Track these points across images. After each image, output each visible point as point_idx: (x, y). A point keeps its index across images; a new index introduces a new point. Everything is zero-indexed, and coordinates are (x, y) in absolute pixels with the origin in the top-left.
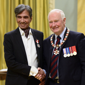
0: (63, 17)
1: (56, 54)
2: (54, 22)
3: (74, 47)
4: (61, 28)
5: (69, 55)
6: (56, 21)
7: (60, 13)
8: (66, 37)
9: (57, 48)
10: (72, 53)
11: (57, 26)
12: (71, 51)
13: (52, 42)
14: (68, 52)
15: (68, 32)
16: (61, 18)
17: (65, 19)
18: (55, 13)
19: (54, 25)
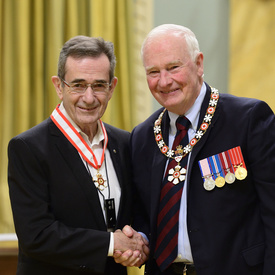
0: (194, 50)
1: (176, 182)
2: (163, 72)
3: (236, 152)
4: (191, 90)
5: (220, 182)
6: (171, 67)
7: (184, 39)
8: (208, 118)
9: (178, 159)
10: (232, 172)
11: (175, 86)
12: (227, 166)
14: (217, 171)
15: (213, 102)
16: (189, 56)
17: (201, 56)
19: (164, 82)
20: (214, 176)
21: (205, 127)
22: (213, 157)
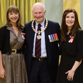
1: (39, 39)
2: (38, 13)
9: (39, 34)
13: (33, 28)
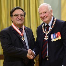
0: (50, 9)
1: (46, 39)
2: (43, 14)
3: (59, 33)
4: (49, 18)
5: (55, 40)
6: (45, 13)
7: (47, 6)
8: (53, 25)
10: (58, 38)
12: (57, 36)
13: (43, 29)
14: (55, 37)
15: (55, 21)
16: (49, 10)
17: (52, 10)
18: (44, 6)
20: (54, 38)
21: (53, 27)
22: (54, 34)
